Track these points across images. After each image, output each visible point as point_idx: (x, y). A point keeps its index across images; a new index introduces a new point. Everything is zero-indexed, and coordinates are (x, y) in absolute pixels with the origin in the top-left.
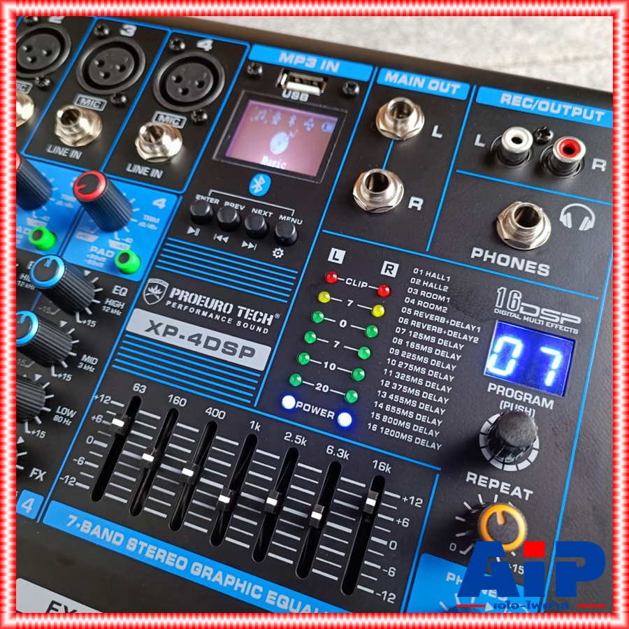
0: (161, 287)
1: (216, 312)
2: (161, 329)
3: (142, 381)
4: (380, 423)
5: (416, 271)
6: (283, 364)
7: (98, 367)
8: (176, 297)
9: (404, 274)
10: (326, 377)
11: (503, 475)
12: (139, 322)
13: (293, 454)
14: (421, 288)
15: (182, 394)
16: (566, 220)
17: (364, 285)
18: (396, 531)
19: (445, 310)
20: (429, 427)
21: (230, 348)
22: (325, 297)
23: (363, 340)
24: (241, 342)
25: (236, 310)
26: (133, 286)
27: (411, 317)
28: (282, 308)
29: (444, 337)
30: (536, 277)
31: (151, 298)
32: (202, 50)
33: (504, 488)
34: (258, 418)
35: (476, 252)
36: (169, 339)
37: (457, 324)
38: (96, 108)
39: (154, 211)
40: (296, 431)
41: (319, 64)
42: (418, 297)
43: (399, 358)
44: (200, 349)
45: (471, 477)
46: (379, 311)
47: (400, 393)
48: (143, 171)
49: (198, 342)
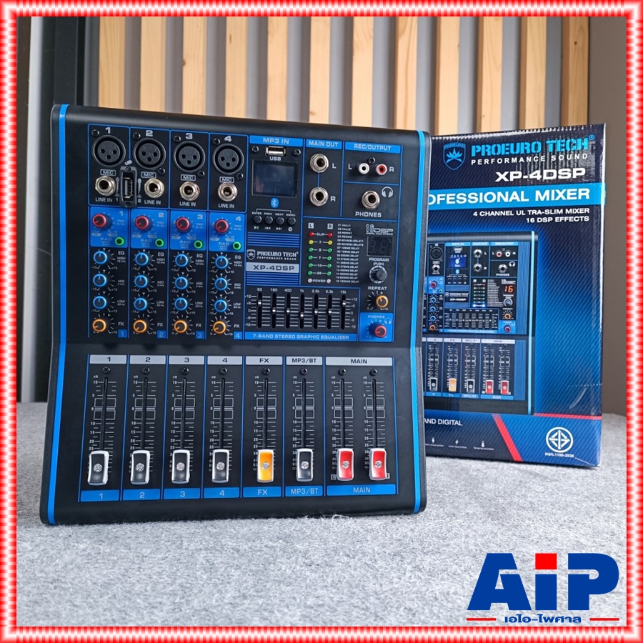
0: (253, 252)
1: (276, 257)
2: (259, 267)
3: (260, 287)
4: (340, 279)
5: (339, 225)
6: (304, 269)
7: (242, 286)
8: (260, 255)
9: (335, 227)
10: (320, 269)
11: (378, 285)
12: (250, 267)
13: (316, 296)
14: (342, 231)
15: (275, 287)
16: (384, 194)
17: (323, 234)
18: (352, 309)
19: (351, 237)
20: (354, 277)
21: (285, 268)
22: (311, 242)
23: (327, 254)
24: (288, 265)
25: (283, 254)
26: (242, 254)
27: (341, 242)
28: (298, 250)
29: (353, 246)
30: (377, 218)
31: (251, 257)
32: (227, 142)
33: (379, 288)
34: (302, 288)
35: (357, 213)
36: (263, 270)
37: (356, 241)
38: (192, 180)
39: (238, 223)
40: (315, 289)
41: (280, 141)
42: (342, 235)
43: (340, 257)
44: (275, 271)
45: (369, 288)
46: (330, 243)
47: (343, 268)
48: (226, 206)
49: (274, 269)
